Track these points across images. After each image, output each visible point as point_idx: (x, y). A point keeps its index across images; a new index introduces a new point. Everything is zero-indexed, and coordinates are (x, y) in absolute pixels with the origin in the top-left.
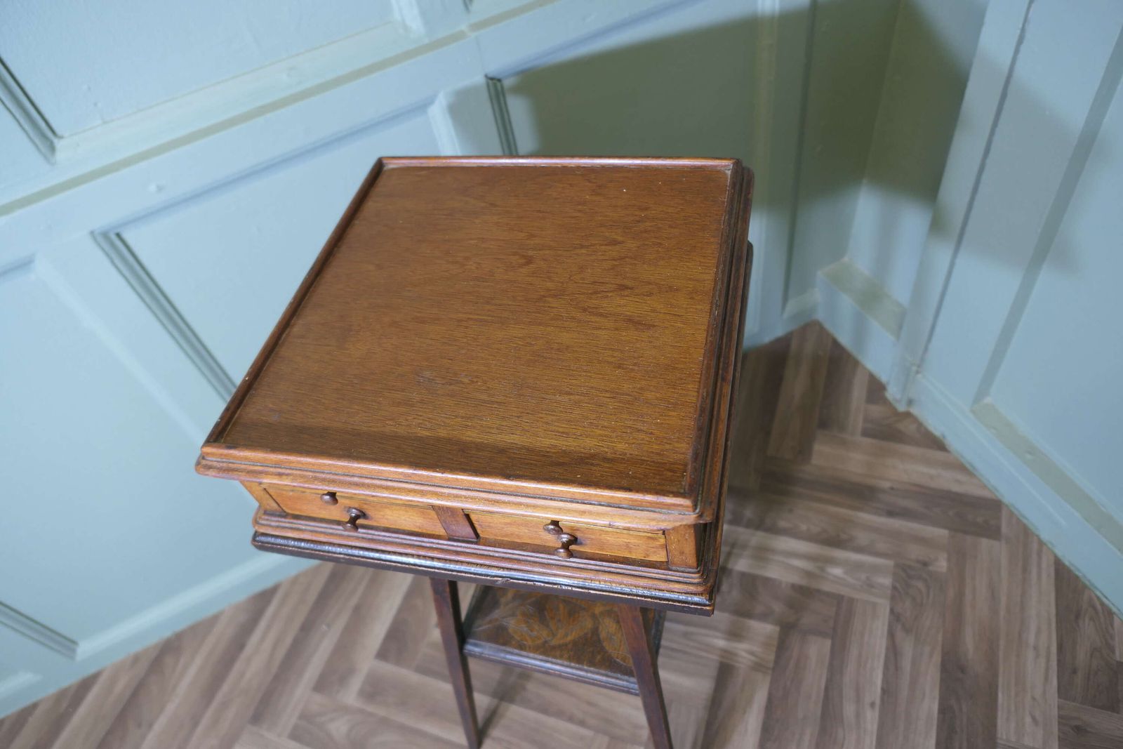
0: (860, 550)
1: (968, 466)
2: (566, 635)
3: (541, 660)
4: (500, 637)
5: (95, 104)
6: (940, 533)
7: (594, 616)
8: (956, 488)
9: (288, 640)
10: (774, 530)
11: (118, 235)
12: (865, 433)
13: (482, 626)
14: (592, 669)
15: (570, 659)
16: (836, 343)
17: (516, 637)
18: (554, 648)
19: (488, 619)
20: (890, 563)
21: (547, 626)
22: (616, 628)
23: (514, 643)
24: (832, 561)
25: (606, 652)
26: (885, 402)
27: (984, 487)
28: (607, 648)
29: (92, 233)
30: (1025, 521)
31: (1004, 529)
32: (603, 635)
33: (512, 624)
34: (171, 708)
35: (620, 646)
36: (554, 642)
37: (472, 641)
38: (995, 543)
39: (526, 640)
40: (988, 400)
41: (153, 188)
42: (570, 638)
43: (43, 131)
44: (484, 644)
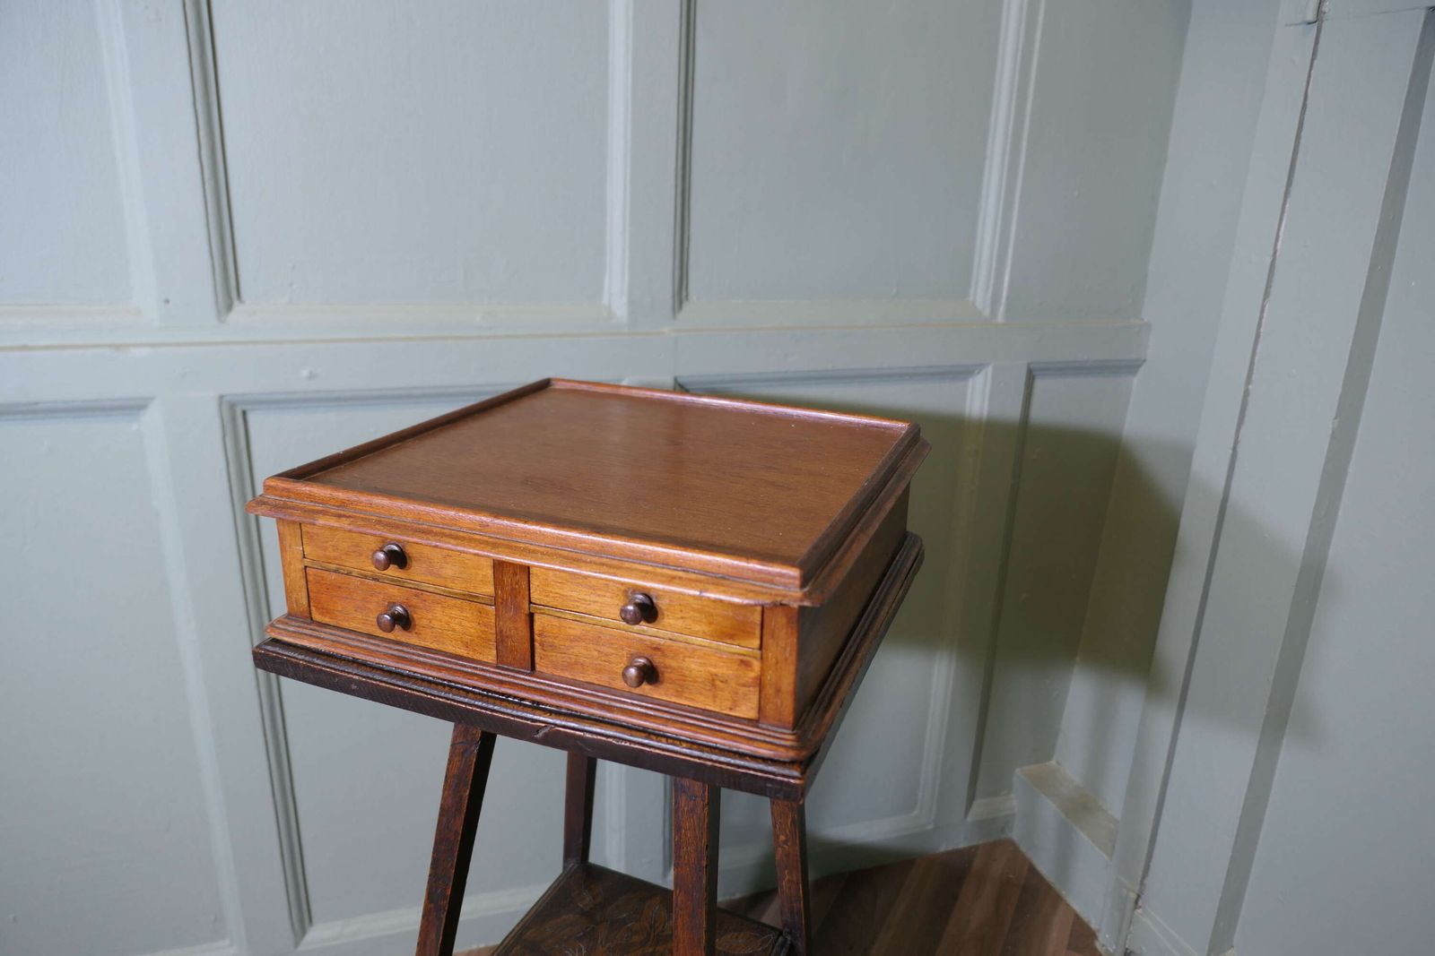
5: (291, 285)
11: (244, 413)
16: (1032, 870)
29: (221, 398)
41: (305, 373)
43: (229, 290)
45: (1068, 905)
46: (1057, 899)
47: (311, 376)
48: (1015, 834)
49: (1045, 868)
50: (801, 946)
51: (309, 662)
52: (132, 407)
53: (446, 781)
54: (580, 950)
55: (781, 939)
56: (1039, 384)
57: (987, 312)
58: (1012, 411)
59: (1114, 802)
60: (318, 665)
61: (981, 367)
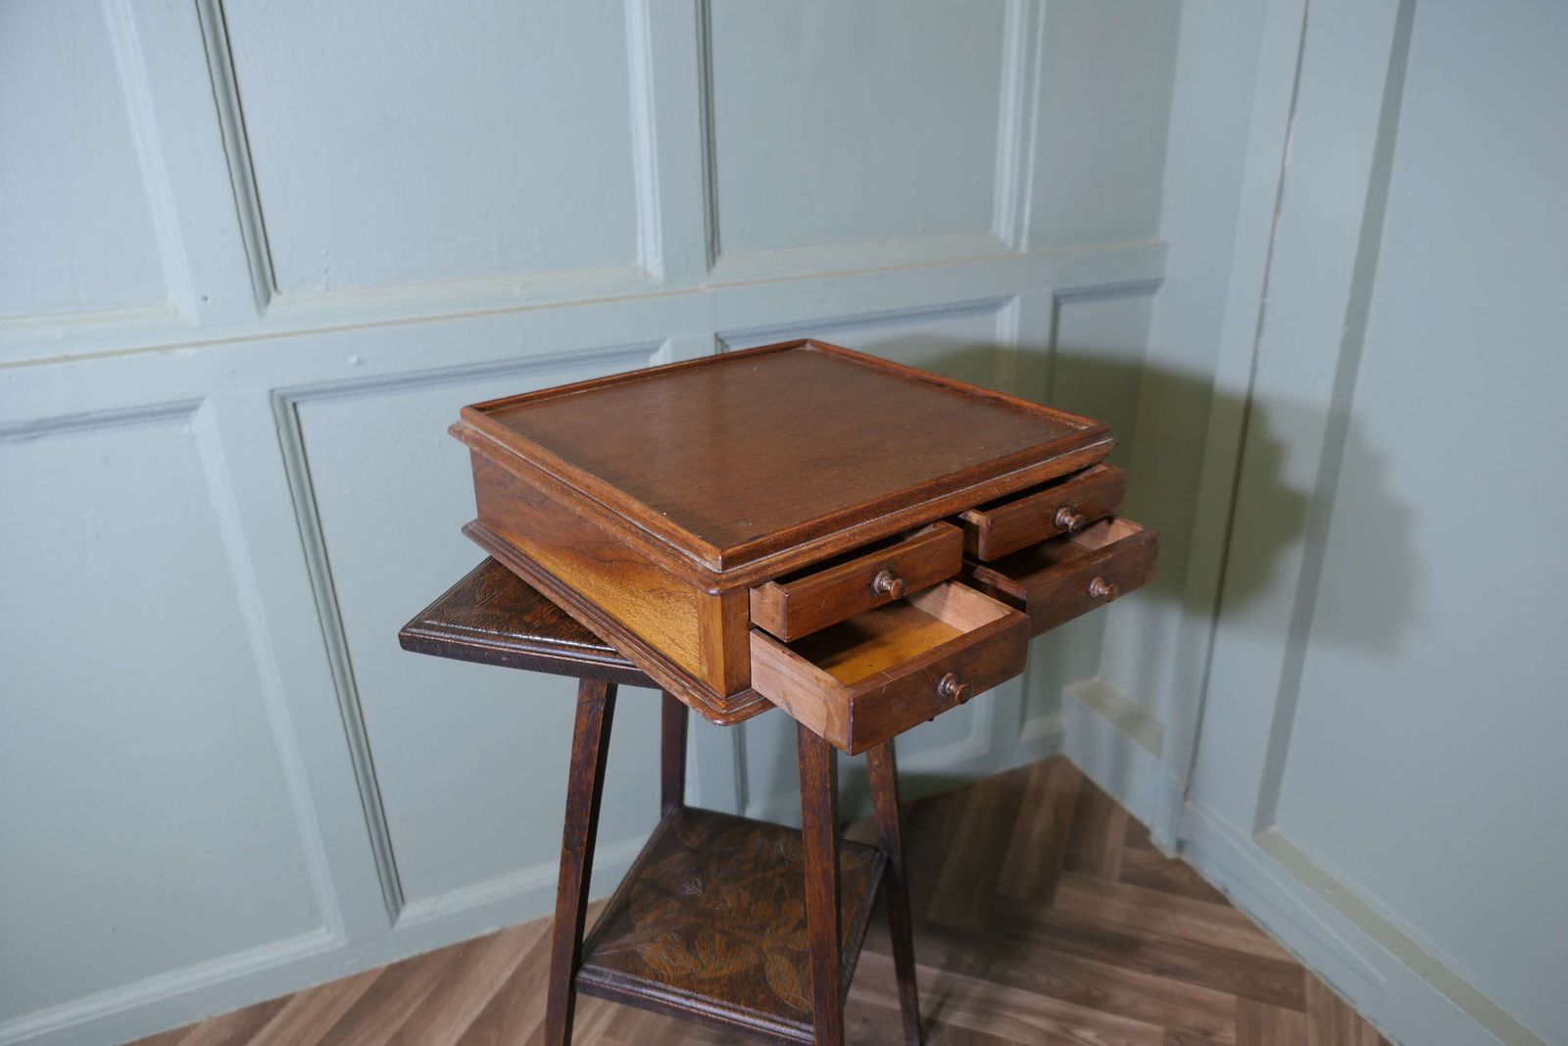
0: (1117, 1010)
1: (1258, 925)
2: (722, 968)
3: (683, 996)
4: (629, 963)
5: (327, 270)
6: (1228, 999)
7: (760, 951)
8: (1243, 948)
10: (1004, 981)
11: (295, 405)
12: (1124, 879)
13: (608, 950)
14: (751, 1010)
15: (722, 996)
16: (1086, 782)
17: (652, 965)
18: (701, 981)
19: (617, 942)
20: (1158, 1029)
21: (696, 956)
22: (789, 967)
23: (647, 971)
24: (1081, 1022)
25: (772, 992)
26: (1150, 847)
27: (1280, 949)
28: (774, 987)
29: (271, 392)
30: (1336, 992)
31: (1309, 999)
32: (770, 972)
33: (647, 951)
35: (792, 987)
36: (703, 975)
37: (590, 966)
38: (1300, 1015)
39: (666, 970)
40: (1274, 829)
41: (353, 360)
42: (724, 972)
43: (266, 282)
44: (606, 970)
45: (1123, 811)
46: (1111, 804)
47: (360, 362)
48: (1067, 751)
50: (896, 859)
51: (457, 640)
52: (184, 410)
53: (575, 738)
54: (696, 883)
55: (878, 855)
56: (1067, 310)
57: (1010, 243)
58: (1039, 337)
60: (465, 641)
61: (1009, 298)
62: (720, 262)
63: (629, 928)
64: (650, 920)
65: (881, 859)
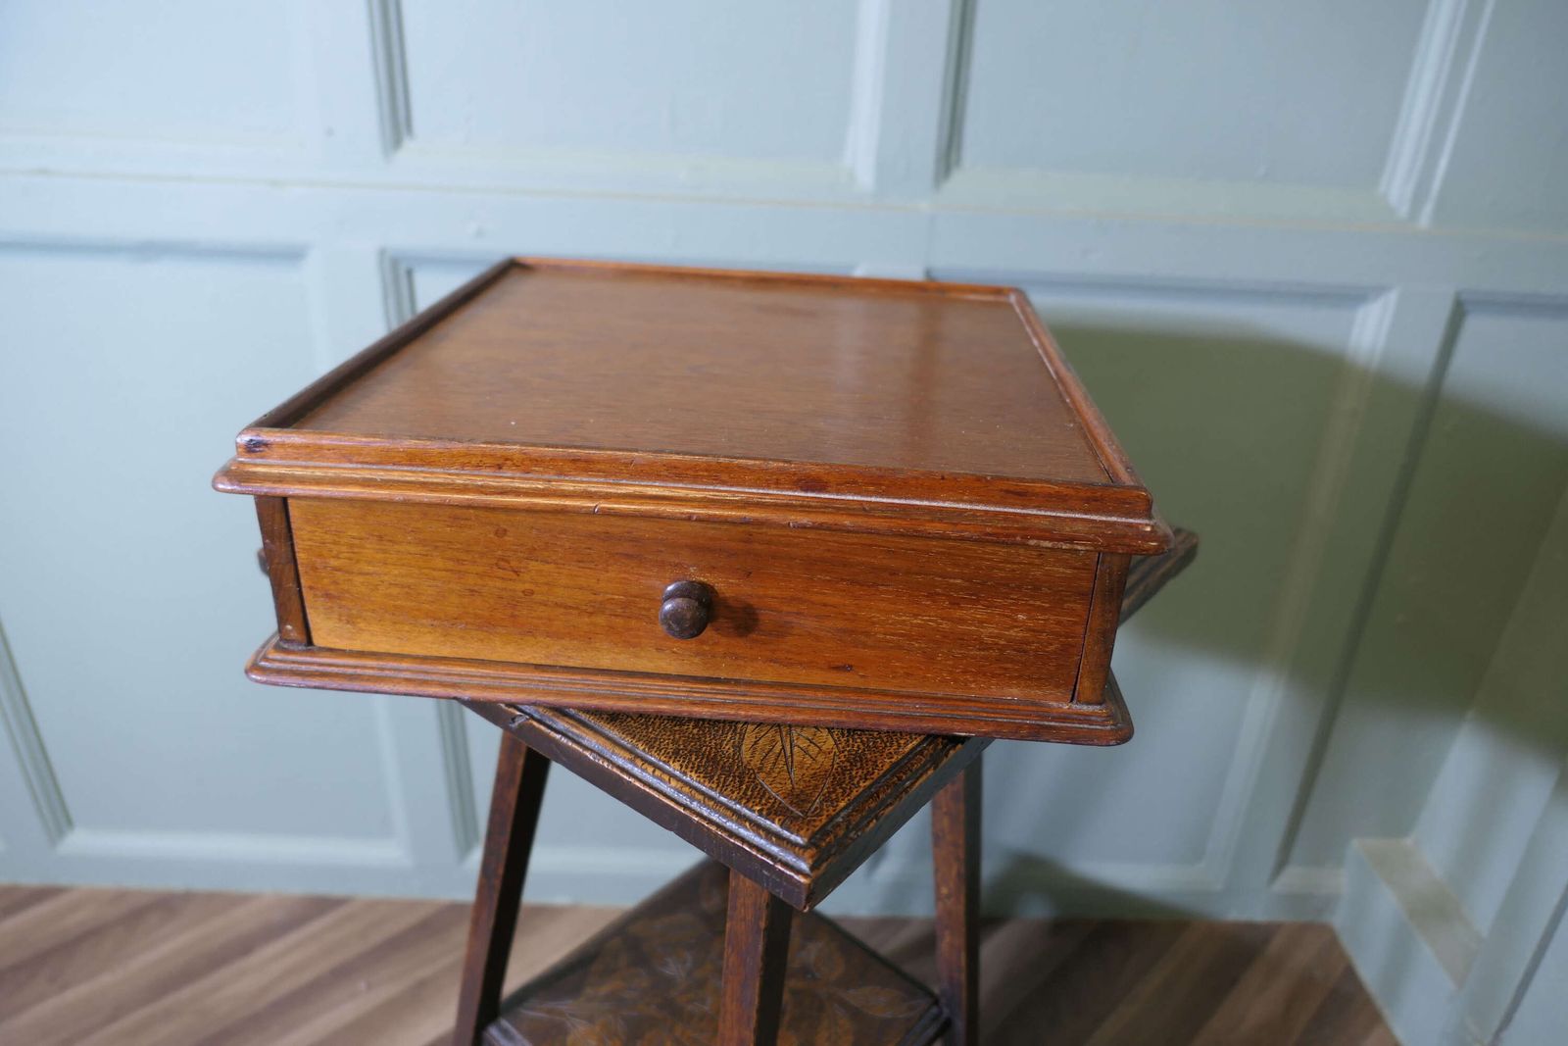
9: (307, 977)
11: (410, 273)
13: (534, 1012)
16: (1350, 973)
19: (551, 1005)
29: (382, 253)
34: (106, 979)
37: (503, 1025)
41: (473, 228)
43: (398, 124)
44: (518, 1036)
45: (1388, 1031)
46: (1375, 1018)
47: (480, 233)
48: (1338, 920)
49: (1369, 972)
52: (291, 255)
55: (934, 1010)
56: (1472, 323)
57: (1404, 210)
58: (1419, 355)
59: (1483, 909)
61: (1379, 290)
62: (958, 179)
63: (575, 992)
64: (605, 990)
65: (936, 1018)
